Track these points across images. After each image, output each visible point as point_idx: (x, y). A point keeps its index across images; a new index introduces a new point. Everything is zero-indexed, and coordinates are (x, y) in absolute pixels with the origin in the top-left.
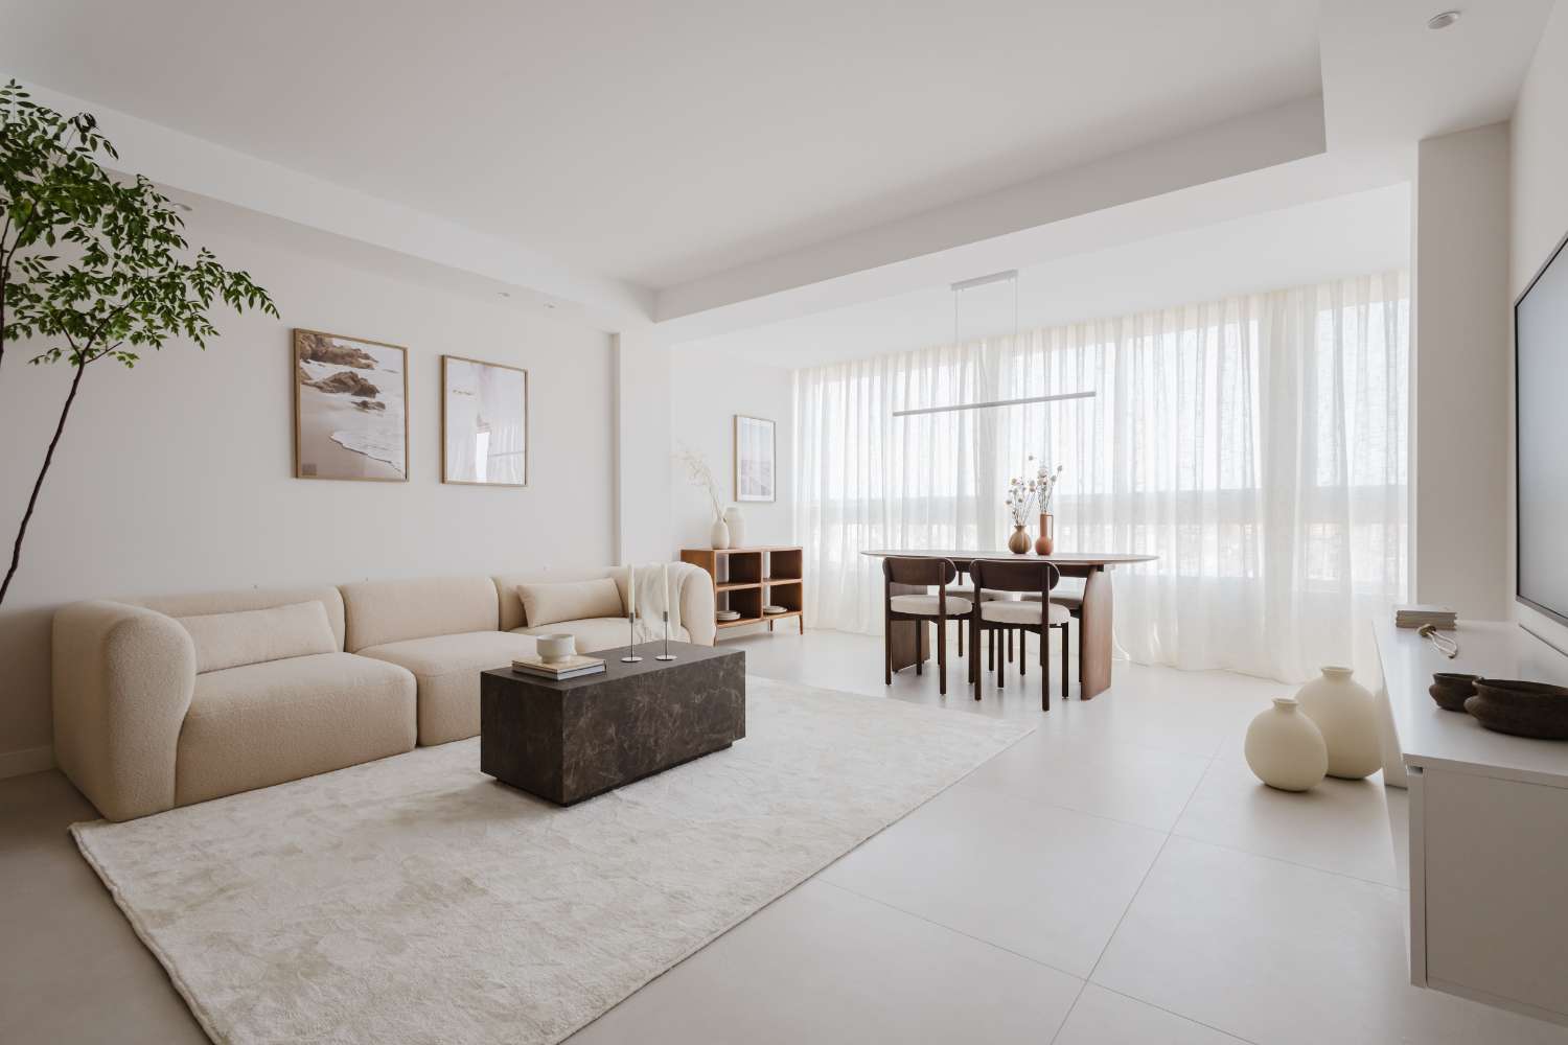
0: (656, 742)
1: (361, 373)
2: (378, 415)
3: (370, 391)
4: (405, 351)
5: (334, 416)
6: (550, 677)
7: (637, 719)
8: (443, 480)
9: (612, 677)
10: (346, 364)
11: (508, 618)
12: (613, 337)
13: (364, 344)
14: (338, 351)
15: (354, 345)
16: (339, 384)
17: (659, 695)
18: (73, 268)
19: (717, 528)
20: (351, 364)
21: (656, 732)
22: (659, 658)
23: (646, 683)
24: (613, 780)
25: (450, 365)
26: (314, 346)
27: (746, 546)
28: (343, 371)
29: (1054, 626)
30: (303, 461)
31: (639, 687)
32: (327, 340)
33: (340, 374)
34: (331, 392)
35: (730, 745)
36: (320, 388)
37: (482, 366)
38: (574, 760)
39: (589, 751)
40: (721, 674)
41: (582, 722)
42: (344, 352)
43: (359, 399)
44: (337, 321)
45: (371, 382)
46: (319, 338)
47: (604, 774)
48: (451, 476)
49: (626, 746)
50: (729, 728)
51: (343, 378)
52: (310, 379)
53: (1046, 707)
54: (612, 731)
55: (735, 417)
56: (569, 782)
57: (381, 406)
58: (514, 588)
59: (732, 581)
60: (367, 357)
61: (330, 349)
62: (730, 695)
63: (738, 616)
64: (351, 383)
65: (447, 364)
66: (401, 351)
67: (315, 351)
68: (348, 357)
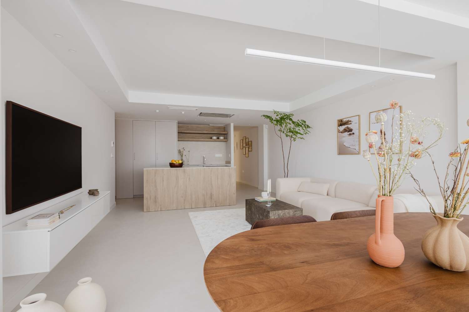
1: (349, 126)
2: (353, 136)
3: (350, 130)
5: (344, 139)
10: (346, 125)
13: (350, 118)
15: (347, 119)
16: (345, 130)
20: (347, 124)
32: (343, 120)
33: (345, 128)
34: (344, 133)
36: (342, 132)
43: (349, 133)
44: (344, 116)
45: (351, 128)
46: (341, 121)
52: (340, 131)
57: (353, 133)
60: (350, 121)
61: (343, 122)
64: (347, 129)
65: (371, 115)
66: (358, 116)
67: (341, 123)
68: (347, 123)
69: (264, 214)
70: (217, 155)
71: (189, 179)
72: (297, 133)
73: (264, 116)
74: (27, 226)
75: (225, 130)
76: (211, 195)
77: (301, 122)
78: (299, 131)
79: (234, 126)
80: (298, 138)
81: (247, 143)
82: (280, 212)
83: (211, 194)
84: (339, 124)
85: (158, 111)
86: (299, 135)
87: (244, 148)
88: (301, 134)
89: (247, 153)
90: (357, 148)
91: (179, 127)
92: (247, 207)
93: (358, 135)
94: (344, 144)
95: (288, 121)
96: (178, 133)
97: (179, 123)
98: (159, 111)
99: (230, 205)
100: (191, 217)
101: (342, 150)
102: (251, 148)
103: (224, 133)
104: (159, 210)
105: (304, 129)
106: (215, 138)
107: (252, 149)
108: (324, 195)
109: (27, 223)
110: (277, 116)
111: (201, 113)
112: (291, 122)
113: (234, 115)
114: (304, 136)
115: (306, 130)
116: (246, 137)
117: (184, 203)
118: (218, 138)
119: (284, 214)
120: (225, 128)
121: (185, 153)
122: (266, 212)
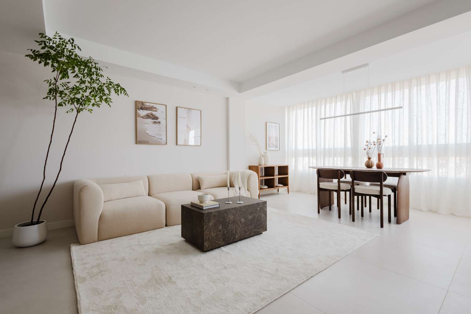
0: (236, 231)
1: (154, 113)
2: (159, 125)
3: (157, 118)
4: (166, 106)
5: (146, 126)
6: (201, 208)
7: (229, 224)
8: (177, 145)
9: (221, 209)
10: (150, 110)
11: (195, 186)
12: (227, 99)
13: (155, 104)
15: (152, 105)
16: (148, 116)
17: (237, 216)
18: (75, 85)
19: (260, 159)
20: (151, 110)
21: (236, 228)
22: (237, 202)
23: (232, 211)
24: (221, 244)
25: (179, 109)
26: (141, 106)
27: (269, 164)
28: (149, 112)
29: (385, 196)
30: (138, 139)
31: (230, 213)
32: (145, 103)
33: (148, 113)
34: (146, 119)
35: (262, 233)
36: (143, 118)
37: (188, 109)
38: (207, 237)
39: (213, 234)
40: (258, 209)
41: (211, 224)
42: (149, 107)
43: (154, 121)
44: (147, 99)
45: (157, 115)
46: (142, 103)
47: (218, 242)
48: (179, 143)
49: (225, 232)
50: (261, 227)
51: (149, 114)
52: (140, 115)
53: (382, 226)
54: (221, 227)
55: (266, 123)
56: (206, 244)
57: (159, 122)
58: (197, 177)
59: (265, 176)
60: (155, 108)
61: (146, 106)
62: (261, 216)
63: (267, 187)
64: (151, 116)
84: (137, 106)
90: (164, 138)
93: (165, 126)
94: (147, 132)
122: (261, 206)
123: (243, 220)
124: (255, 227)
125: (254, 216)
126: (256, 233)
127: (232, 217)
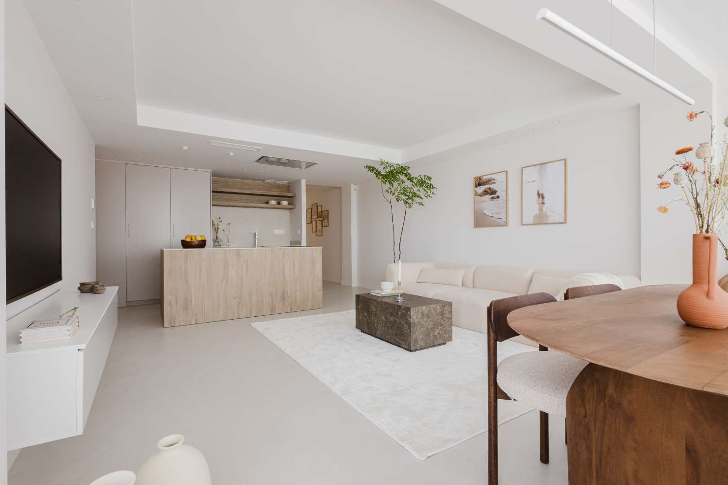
1: (492, 186)
2: (498, 201)
3: (494, 192)
5: (484, 204)
8: (522, 224)
10: (487, 184)
13: (493, 175)
14: (485, 181)
15: (489, 177)
16: (486, 192)
26: (478, 181)
28: (487, 187)
32: (482, 178)
33: (486, 189)
34: (483, 196)
36: (480, 195)
37: (539, 166)
40: (400, 313)
42: (487, 180)
43: (491, 196)
44: (483, 172)
45: (495, 189)
46: (480, 179)
48: (524, 222)
50: (403, 340)
52: (478, 193)
57: (498, 197)
60: (493, 179)
61: (483, 180)
62: (403, 325)
64: (489, 191)
65: (523, 171)
66: (505, 173)
67: (479, 183)
68: (488, 182)
69: (398, 314)
70: (277, 232)
71: (247, 266)
72: (415, 195)
73: (368, 167)
74: (21, 342)
75: (289, 190)
76: (283, 294)
77: (423, 178)
78: (418, 193)
79: (306, 185)
80: (416, 203)
81: (320, 214)
82: (424, 307)
83: (284, 291)
84: (476, 183)
85: (185, 148)
86: (417, 199)
87: (314, 222)
88: (421, 198)
89: (320, 230)
90: (504, 219)
91: (213, 182)
92: (359, 307)
93: (505, 199)
94: (484, 212)
95: (402, 177)
96: (213, 192)
97: (214, 175)
98: (188, 148)
99: (314, 309)
100: (260, 330)
101: (481, 221)
102: (326, 221)
103: (289, 195)
104: (193, 322)
105: (426, 189)
106: (273, 203)
107: (328, 222)
108: (458, 286)
109: (21, 338)
110: (384, 168)
111: (263, 157)
112: (405, 179)
113: (316, 163)
114: (425, 200)
115: (429, 192)
116: (317, 204)
117: (238, 310)
118: (279, 203)
119: (429, 310)
120: (289, 187)
121: (221, 227)
122: (402, 310)
123: (383, 318)
124: (396, 335)
125: (395, 319)
126: (397, 344)
127: (374, 309)
